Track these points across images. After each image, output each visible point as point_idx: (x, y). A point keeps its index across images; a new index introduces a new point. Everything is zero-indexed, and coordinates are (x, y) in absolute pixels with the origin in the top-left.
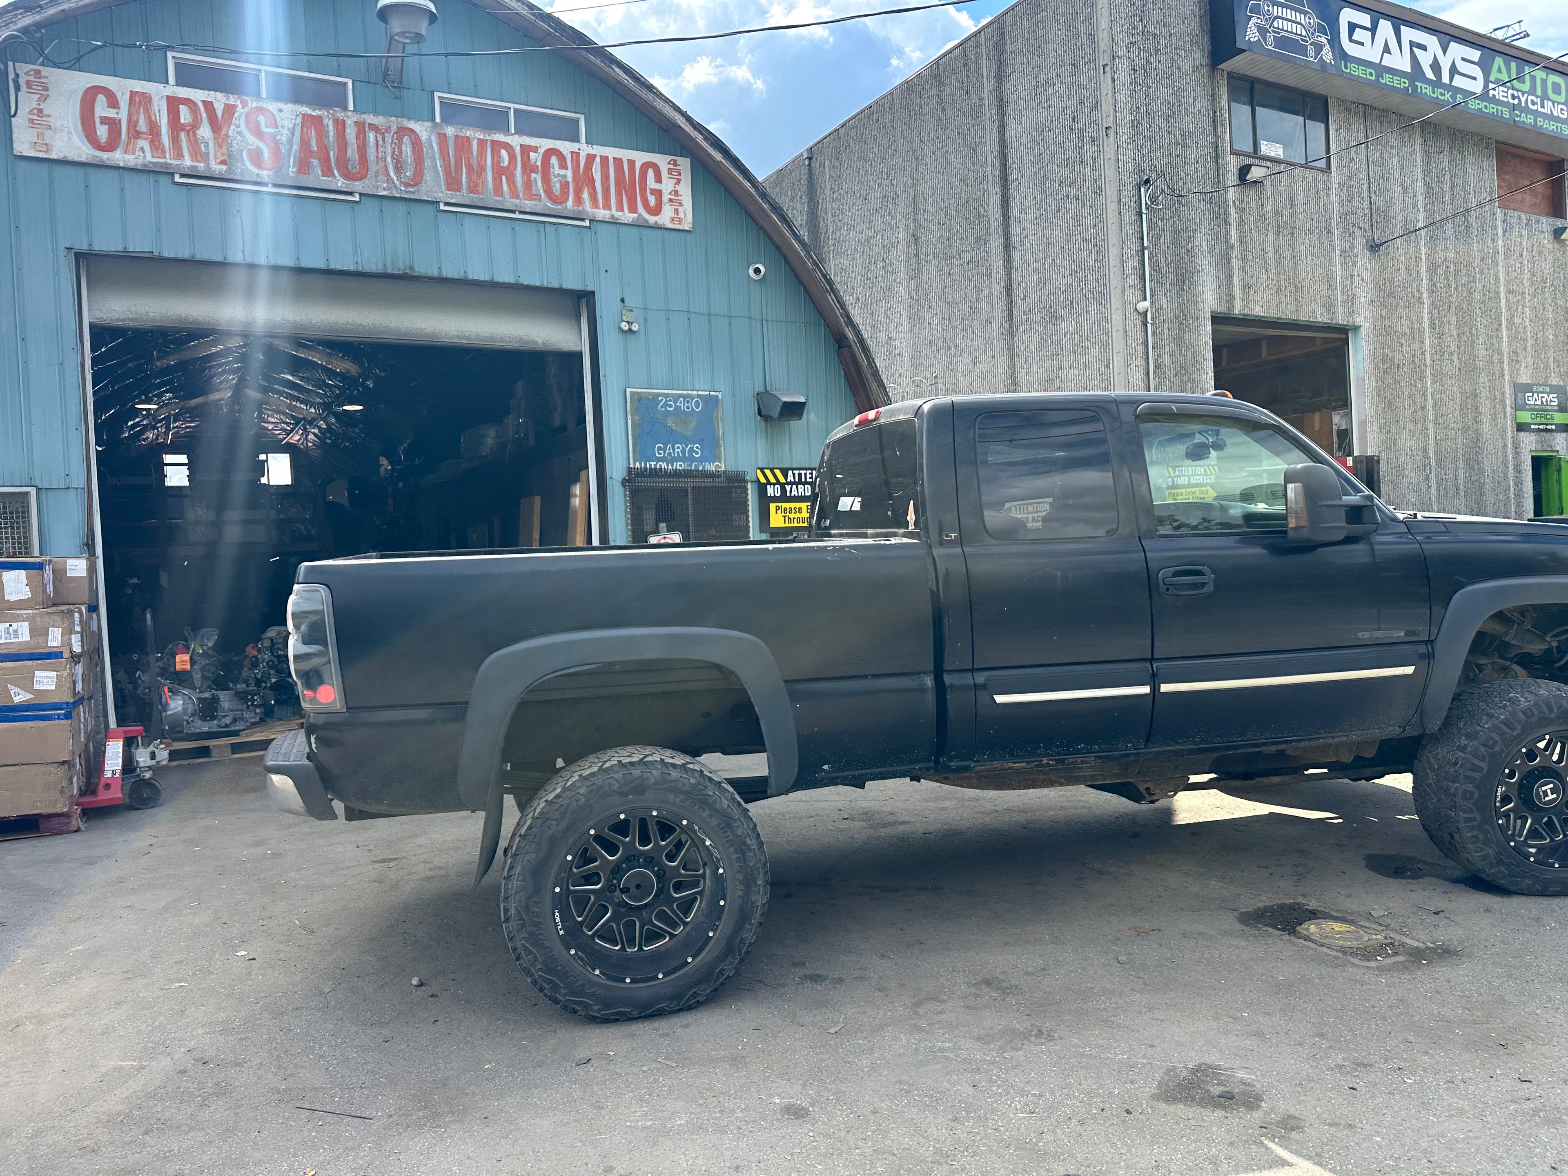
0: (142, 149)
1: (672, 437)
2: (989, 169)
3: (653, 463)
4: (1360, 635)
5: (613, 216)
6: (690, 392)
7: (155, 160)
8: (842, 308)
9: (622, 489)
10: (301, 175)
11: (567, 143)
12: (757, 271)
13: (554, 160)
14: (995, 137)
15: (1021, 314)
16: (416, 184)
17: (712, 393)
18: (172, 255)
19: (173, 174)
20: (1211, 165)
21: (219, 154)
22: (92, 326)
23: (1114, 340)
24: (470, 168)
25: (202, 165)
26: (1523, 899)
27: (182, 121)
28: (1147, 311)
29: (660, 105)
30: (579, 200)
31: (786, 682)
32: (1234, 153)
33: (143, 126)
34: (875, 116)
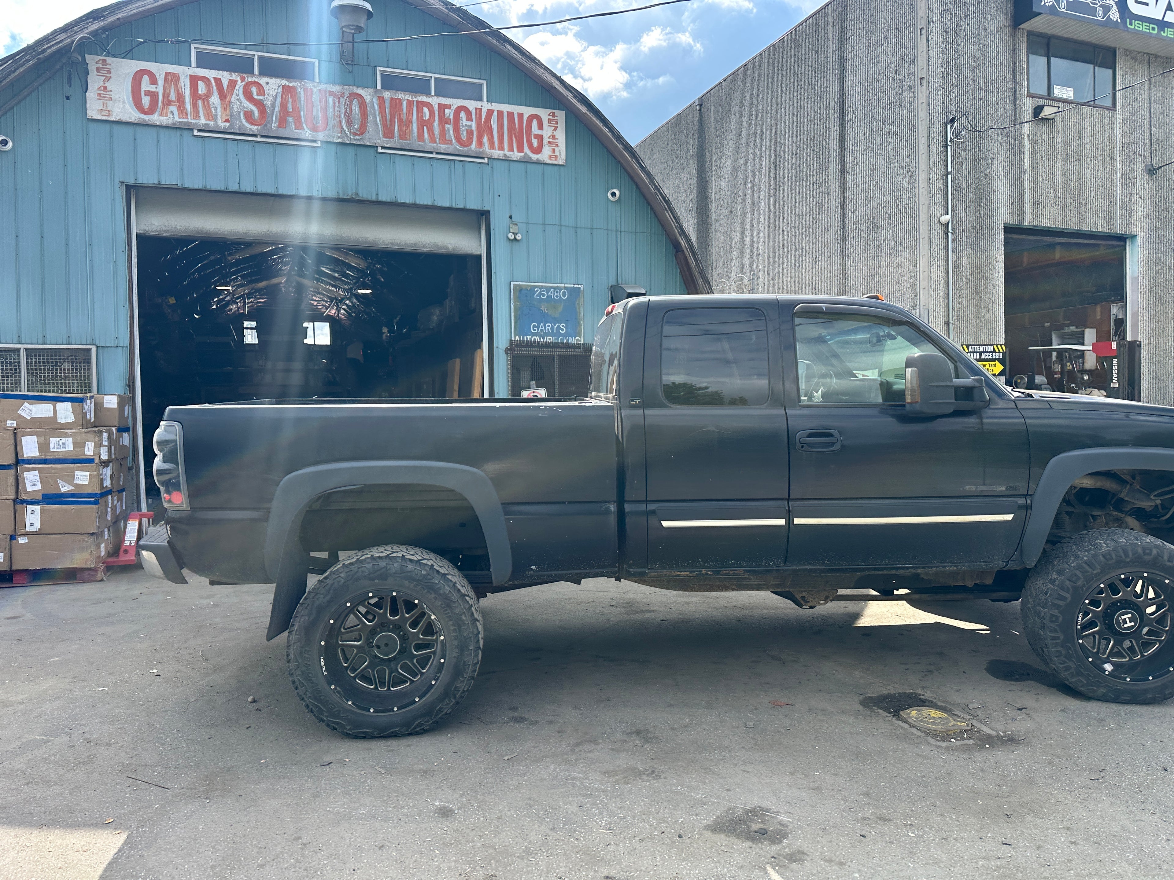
0: (172, 113)
1: (544, 318)
2: (831, 111)
3: (529, 337)
4: (967, 488)
5: (505, 155)
6: (559, 285)
7: (181, 120)
8: (677, 222)
9: (505, 355)
10: (280, 129)
11: (472, 102)
12: (614, 194)
13: (463, 114)
14: (836, 86)
15: (851, 224)
16: (362, 134)
17: (575, 286)
18: (191, 187)
19: (192, 130)
20: (1009, 106)
21: (224, 115)
22: (138, 236)
23: (921, 245)
24: (401, 121)
25: (212, 123)
26: (1099, 704)
27: (200, 92)
28: (948, 223)
29: (540, 72)
30: (480, 143)
31: (502, 504)
32: (1030, 96)
33: (173, 97)
34: (748, 72)
